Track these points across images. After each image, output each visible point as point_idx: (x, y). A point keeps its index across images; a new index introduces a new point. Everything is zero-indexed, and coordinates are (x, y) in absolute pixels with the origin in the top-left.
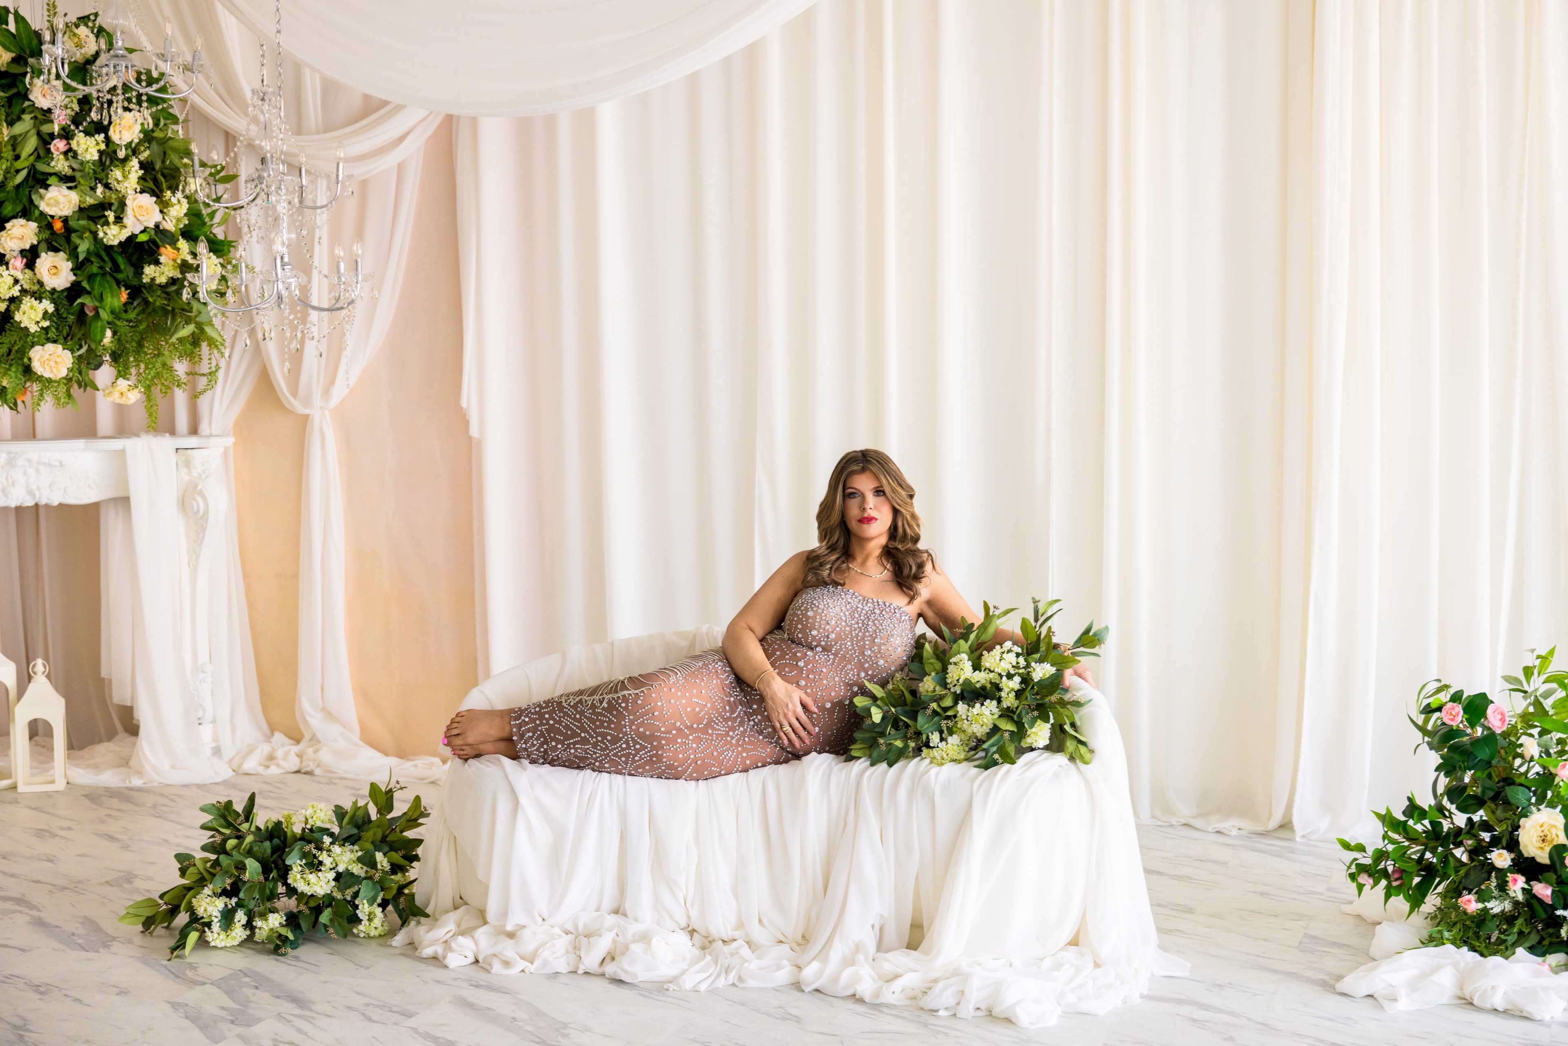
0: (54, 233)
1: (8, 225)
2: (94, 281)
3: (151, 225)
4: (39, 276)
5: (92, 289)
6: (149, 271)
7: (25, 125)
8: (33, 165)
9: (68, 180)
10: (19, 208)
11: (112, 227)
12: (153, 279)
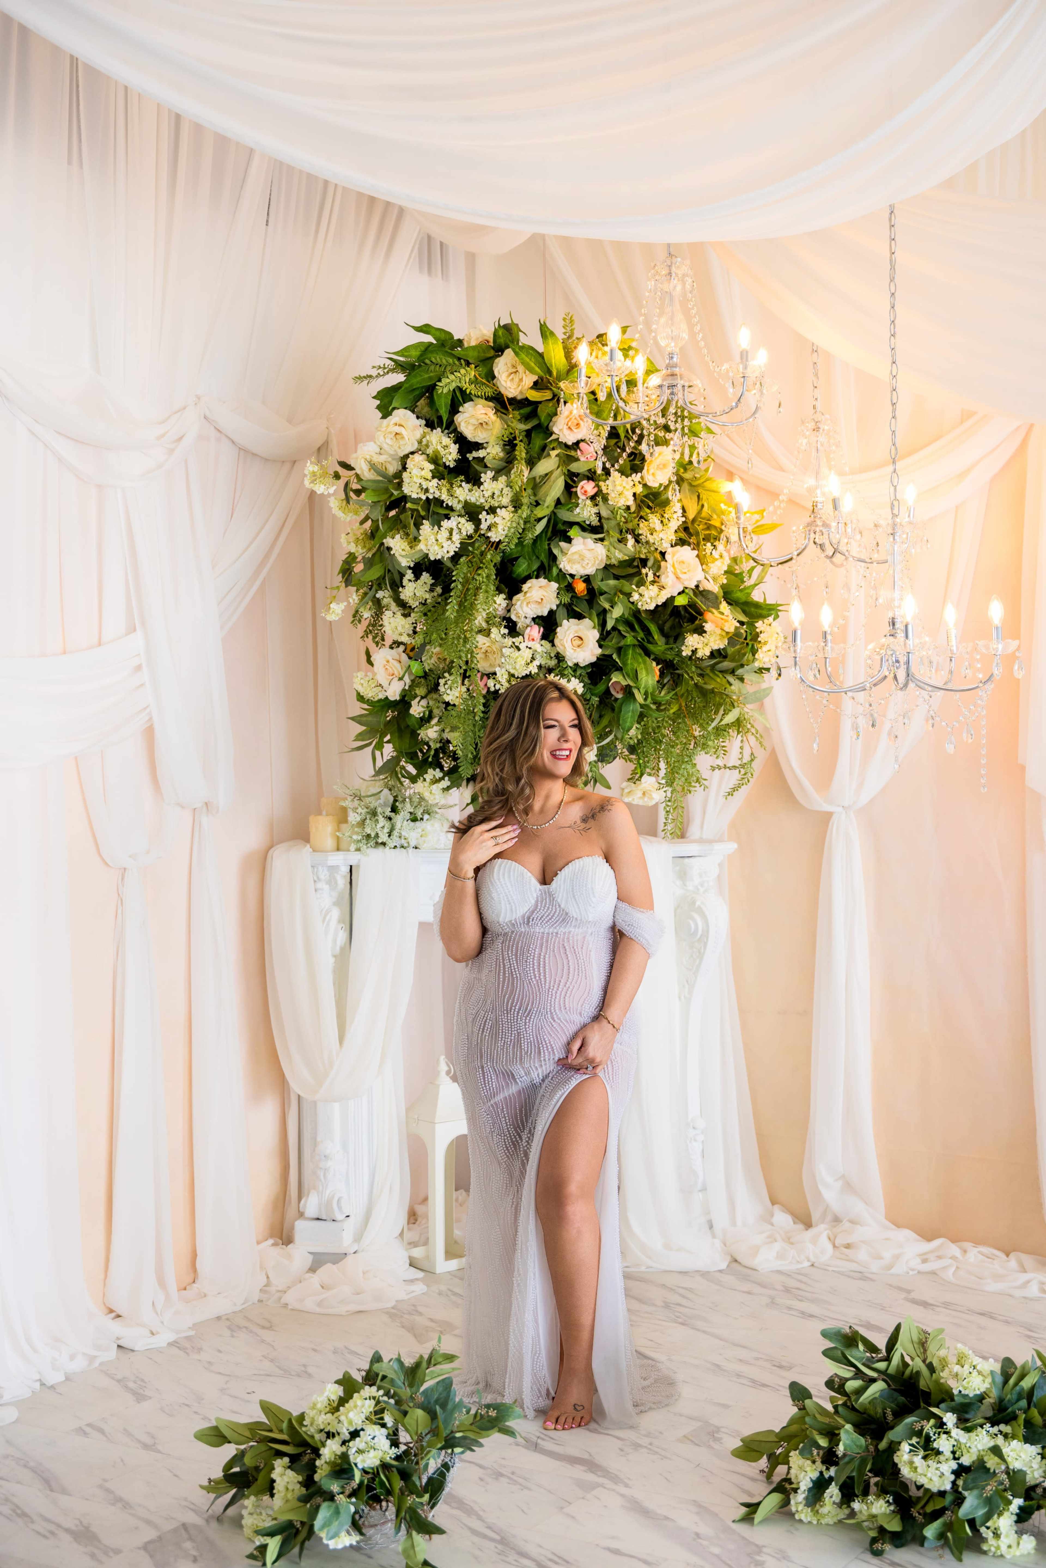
0: (575, 596)
1: (525, 587)
2: (626, 655)
3: (692, 585)
4: (560, 649)
5: (625, 664)
6: (692, 641)
7: (548, 464)
8: (553, 513)
9: (595, 530)
10: (535, 567)
11: (651, 587)
12: (694, 652)
